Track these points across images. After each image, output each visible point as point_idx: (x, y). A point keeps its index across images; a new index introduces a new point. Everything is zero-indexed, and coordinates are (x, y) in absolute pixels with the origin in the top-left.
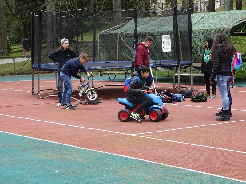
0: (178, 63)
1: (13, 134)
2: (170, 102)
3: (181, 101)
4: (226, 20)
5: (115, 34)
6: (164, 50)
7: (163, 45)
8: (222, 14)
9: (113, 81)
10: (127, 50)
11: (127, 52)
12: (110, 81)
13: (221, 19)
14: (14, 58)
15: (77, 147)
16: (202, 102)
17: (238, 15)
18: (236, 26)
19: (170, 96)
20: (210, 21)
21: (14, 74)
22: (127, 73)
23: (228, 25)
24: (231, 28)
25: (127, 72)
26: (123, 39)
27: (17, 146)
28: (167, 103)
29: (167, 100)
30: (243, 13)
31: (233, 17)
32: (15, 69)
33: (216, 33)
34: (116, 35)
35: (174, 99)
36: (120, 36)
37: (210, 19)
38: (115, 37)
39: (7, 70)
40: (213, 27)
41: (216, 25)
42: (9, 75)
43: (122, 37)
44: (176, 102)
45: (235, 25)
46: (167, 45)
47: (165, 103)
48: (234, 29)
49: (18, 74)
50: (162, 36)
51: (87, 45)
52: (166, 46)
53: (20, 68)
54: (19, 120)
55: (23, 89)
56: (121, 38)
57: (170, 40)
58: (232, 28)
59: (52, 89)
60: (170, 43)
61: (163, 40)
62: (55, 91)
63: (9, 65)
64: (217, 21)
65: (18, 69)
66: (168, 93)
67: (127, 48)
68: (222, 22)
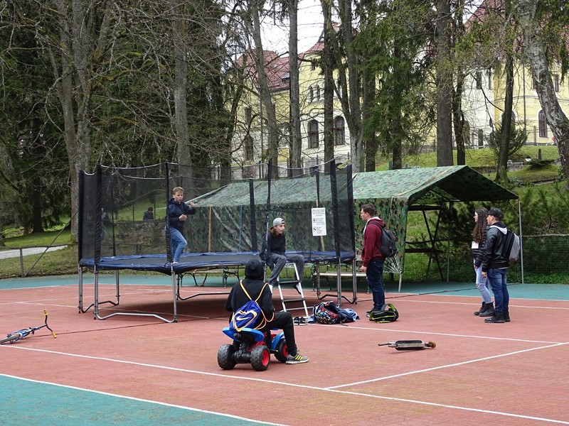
0: (338, 254)
1: (96, 392)
2: (337, 322)
3: (353, 321)
4: (395, 185)
5: (204, 208)
6: (315, 234)
7: (314, 225)
8: (385, 174)
9: (202, 286)
10: (227, 234)
11: (226, 238)
12: (197, 286)
13: (386, 183)
14: (21, 249)
15: (243, 419)
16: (392, 321)
17: (414, 177)
18: (416, 193)
19: (335, 311)
20: (369, 185)
21: (20, 276)
22: (227, 272)
23: (401, 192)
24: (408, 197)
25: (226, 270)
26: (219, 216)
27: (121, 417)
28: (332, 324)
29: (332, 319)
30: (421, 174)
31: (406, 180)
32: (22, 267)
33: (384, 205)
34: (205, 210)
35: (343, 318)
36: (214, 211)
37: (366, 182)
38: (204, 212)
39: (8, 268)
40: (376, 196)
41: (380, 193)
42: (13, 277)
43: (218, 212)
44: (346, 322)
45: (414, 192)
46: (319, 223)
47: (327, 324)
48: (413, 199)
49: (28, 276)
50: (313, 209)
51: (141, 228)
52: (318, 226)
53: (31, 265)
54: (87, 361)
55: (55, 302)
56: (216, 214)
57: (324, 216)
58: (411, 197)
59: (110, 302)
60: (324, 220)
61: (313, 216)
62: (115, 305)
63: (11, 261)
64: (380, 186)
65: (28, 266)
66: (331, 307)
67: (225, 230)
68: (389, 188)
